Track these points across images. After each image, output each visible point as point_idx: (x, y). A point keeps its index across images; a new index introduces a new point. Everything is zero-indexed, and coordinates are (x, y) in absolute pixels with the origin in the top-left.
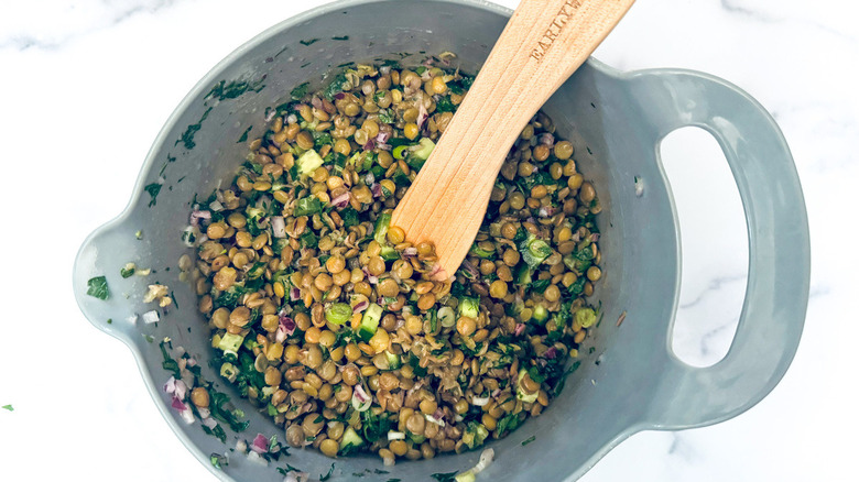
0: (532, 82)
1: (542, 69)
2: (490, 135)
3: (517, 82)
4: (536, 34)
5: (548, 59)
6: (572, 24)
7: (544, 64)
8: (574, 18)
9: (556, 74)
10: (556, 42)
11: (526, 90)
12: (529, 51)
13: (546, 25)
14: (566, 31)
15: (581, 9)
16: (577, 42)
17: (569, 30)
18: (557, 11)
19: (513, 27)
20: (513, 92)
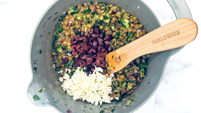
0: (149, 47)
1: (153, 46)
2: (135, 52)
3: (147, 45)
4: (156, 38)
5: (156, 45)
6: (165, 41)
7: (154, 45)
8: (166, 40)
9: (155, 49)
10: (159, 42)
11: (147, 48)
12: (153, 40)
13: (159, 37)
14: (163, 42)
15: (169, 39)
16: (163, 46)
17: (164, 42)
18: (164, 36)
19: (152, 33)
20: (145, 46)
